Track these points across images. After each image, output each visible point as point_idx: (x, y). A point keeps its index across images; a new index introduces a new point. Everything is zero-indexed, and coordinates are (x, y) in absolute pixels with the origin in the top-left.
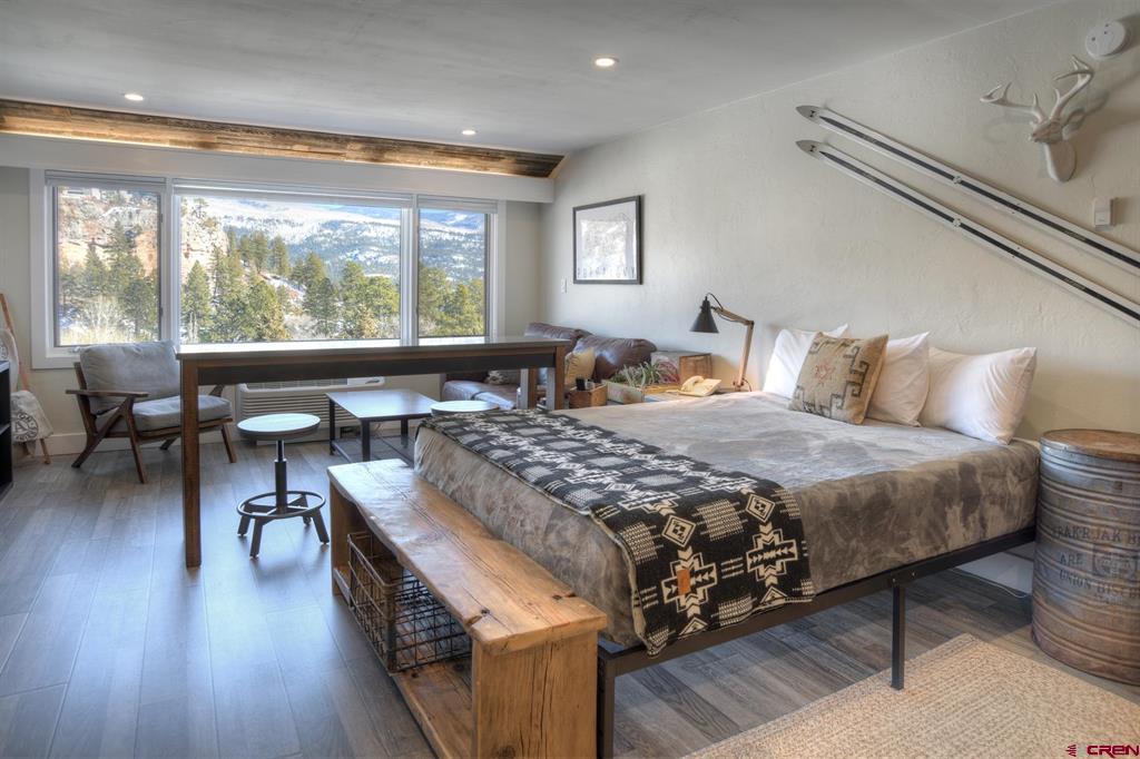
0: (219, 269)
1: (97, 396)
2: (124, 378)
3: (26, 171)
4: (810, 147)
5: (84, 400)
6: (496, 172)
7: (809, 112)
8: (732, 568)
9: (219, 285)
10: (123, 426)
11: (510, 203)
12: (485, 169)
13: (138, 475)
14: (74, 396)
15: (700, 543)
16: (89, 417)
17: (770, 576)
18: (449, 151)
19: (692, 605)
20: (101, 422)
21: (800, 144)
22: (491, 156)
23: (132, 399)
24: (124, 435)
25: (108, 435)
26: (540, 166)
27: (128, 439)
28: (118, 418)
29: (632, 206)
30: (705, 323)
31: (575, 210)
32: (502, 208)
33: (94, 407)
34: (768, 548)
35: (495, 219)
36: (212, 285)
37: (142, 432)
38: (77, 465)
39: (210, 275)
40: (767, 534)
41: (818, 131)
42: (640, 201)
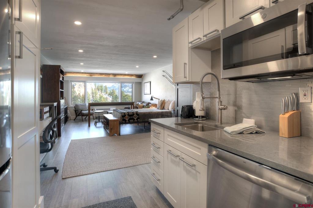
0: (93, 93)
1: (77, 110)
2: (80, 108)
3: (68, 81)
4: (164, 76)
5: (75, 111)
6: (133, 77)
7: (164, 71)
8: (131, 117)
9: (93, 97)
10: (80, 114)
11: (136, 82)
12: (131, 77)
13: (82, 121)
14: (74, 111)
15: (128, 115)
16: (76, 113)
17: (135, 119)
18: (125, 75)
19: (127, 120)
20: (78, 114)
21: (163, 75)
22: (132, 75)
23: (82, 110)
24: (80, 116)
25: (78, 116)
26: (140, 76)
27: (81, 116)
28: (80, 113)
29: (149, 83)
30: (152, 99)
31: (144, 83)
32: (134, 83)
33: (77, 112)
34: (135, 116)
35: (133, 85)
36: (91, 96)
37: (83, 115)
38: (74, 120)
39: (91, 94)
40: (135, 115)
41: (165, 74)
42: (150, 82)
